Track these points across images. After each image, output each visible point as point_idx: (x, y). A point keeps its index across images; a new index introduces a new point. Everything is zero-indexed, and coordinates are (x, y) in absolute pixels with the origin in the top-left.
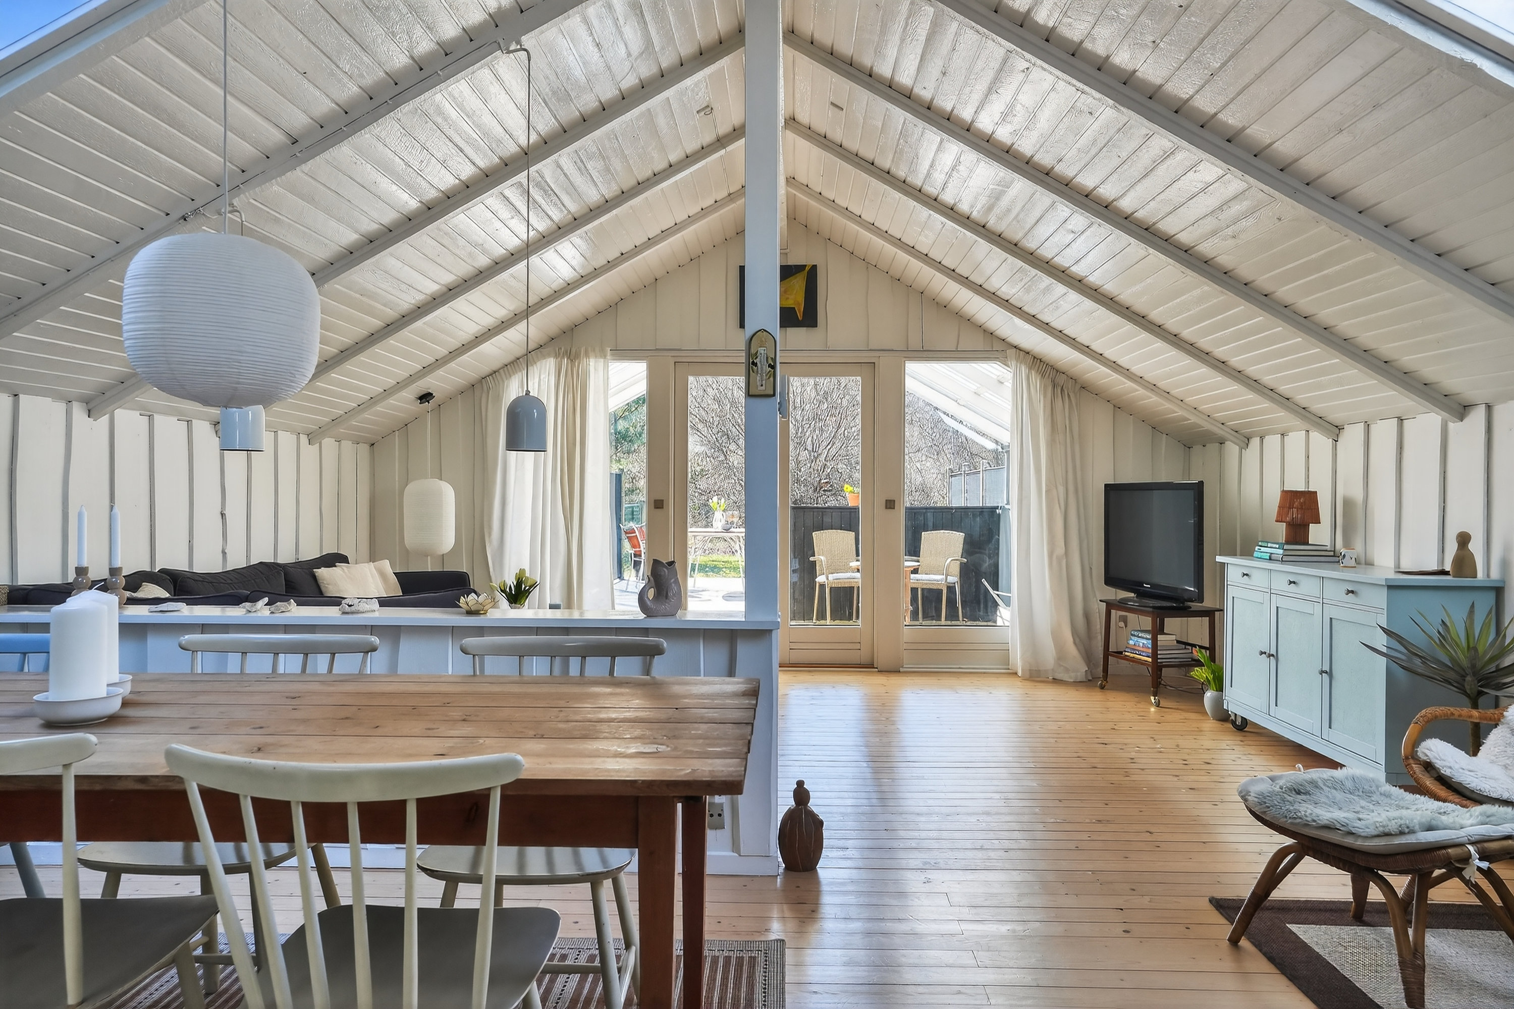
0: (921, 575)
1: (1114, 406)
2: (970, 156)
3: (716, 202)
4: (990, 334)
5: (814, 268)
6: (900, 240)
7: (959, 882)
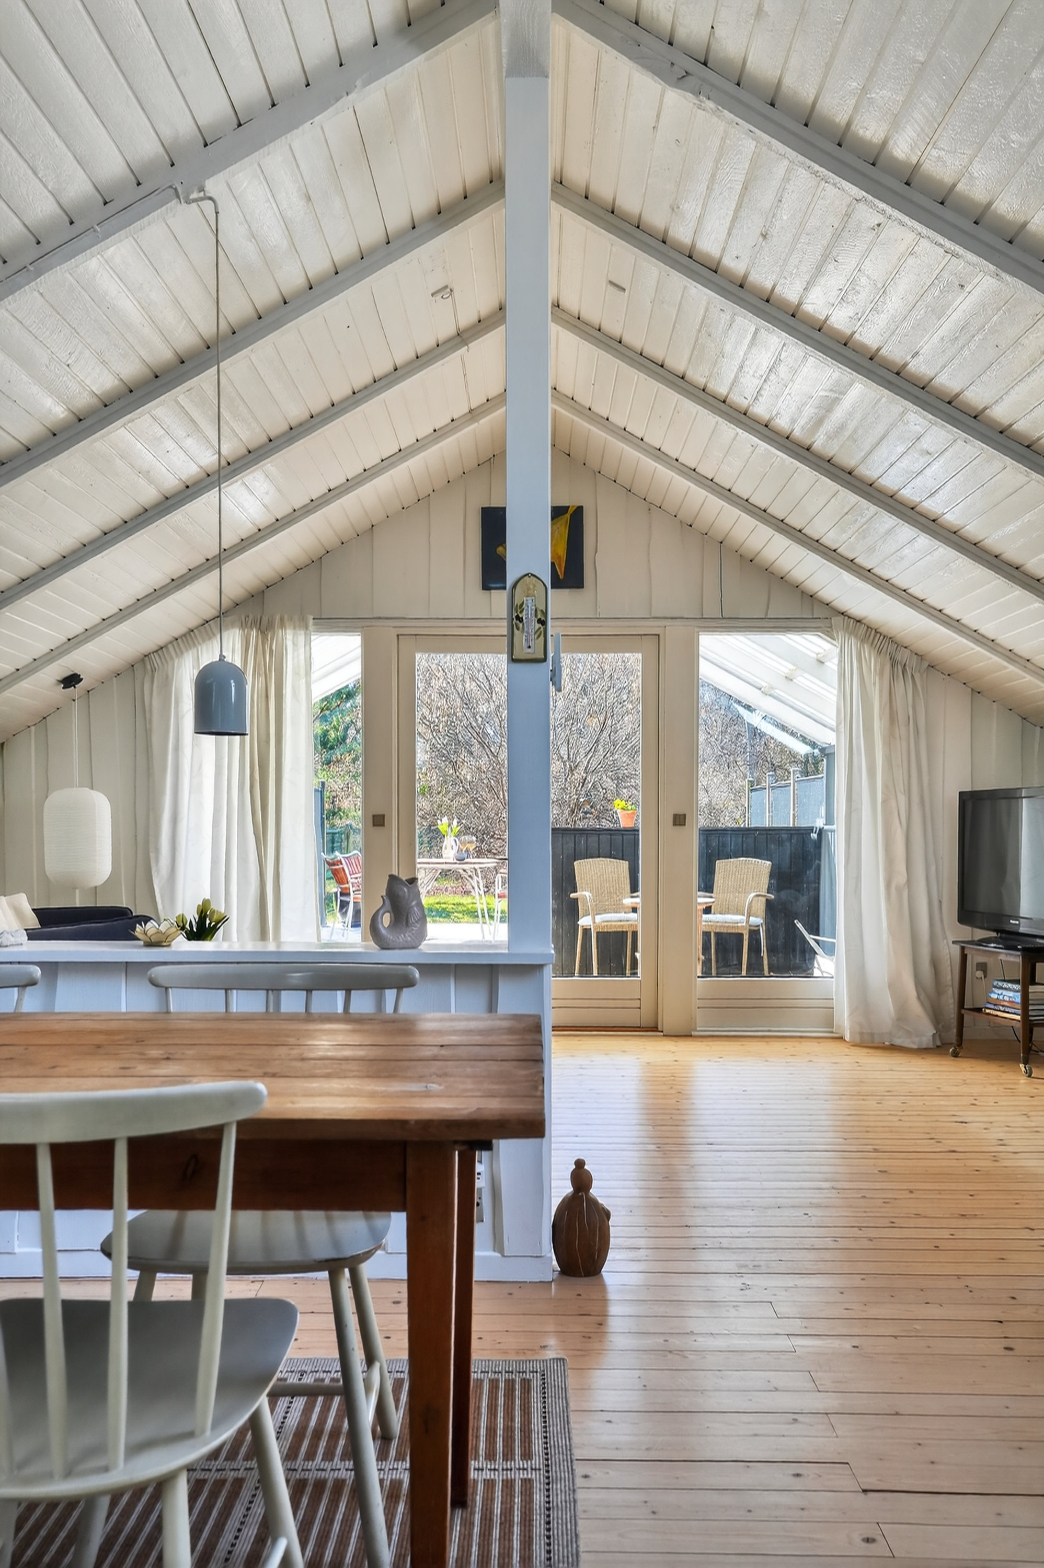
0: (715, 916)
1: (972, 690)
2: (795, 350)
3: (453, 420)
4: (811, 598)
5: (579, 510)
6: (694, 470)
7: (786, 1289)
